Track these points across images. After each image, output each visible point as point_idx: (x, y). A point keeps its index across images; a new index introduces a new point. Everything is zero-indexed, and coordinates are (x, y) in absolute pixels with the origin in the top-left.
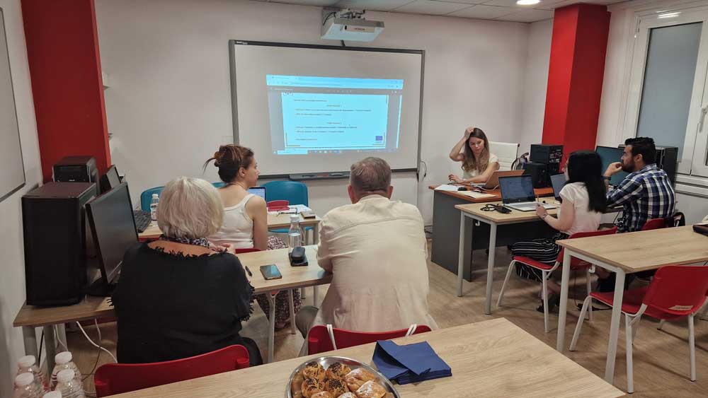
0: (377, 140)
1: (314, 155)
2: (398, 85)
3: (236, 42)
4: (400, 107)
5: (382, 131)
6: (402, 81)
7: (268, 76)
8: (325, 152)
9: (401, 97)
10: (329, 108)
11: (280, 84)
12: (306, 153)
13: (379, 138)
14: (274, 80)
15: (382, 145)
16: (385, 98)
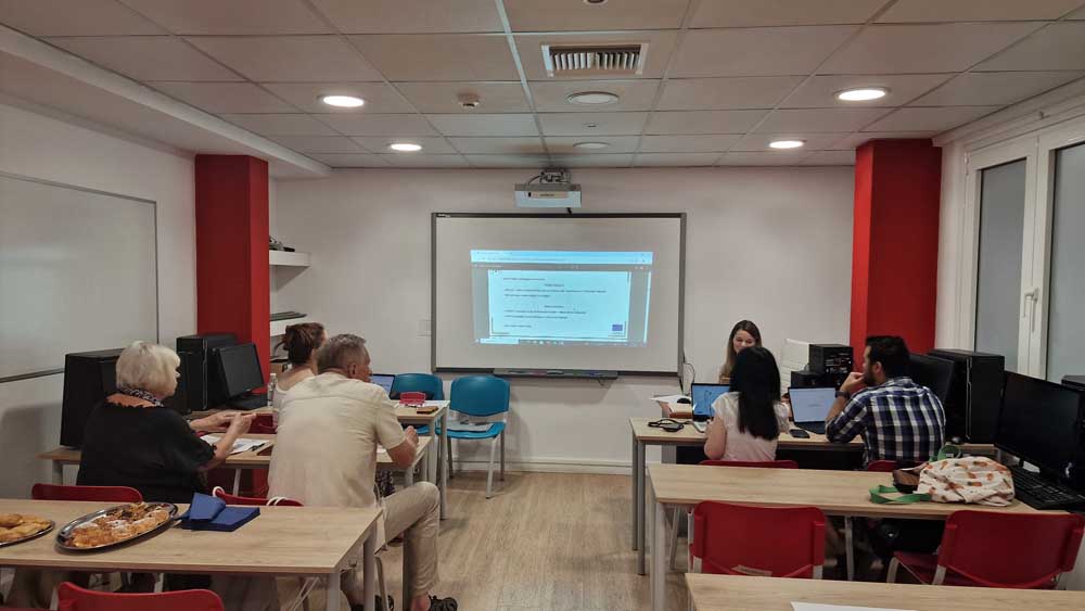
0: (614, 330)
1: (525, 346)
2: (646, 258)
3: (437, 215)
4: (649, 287)
5: (623, 318)
6: (651, 253)
7: (472, 252)
8: (541, 343)
9: (650, 274)
10: (547, 288)
11: (486, 261)
12: (516, 343)
13: (617, 328)
14: (478, 256)
15: (622, 337)
16: (624, 275)
